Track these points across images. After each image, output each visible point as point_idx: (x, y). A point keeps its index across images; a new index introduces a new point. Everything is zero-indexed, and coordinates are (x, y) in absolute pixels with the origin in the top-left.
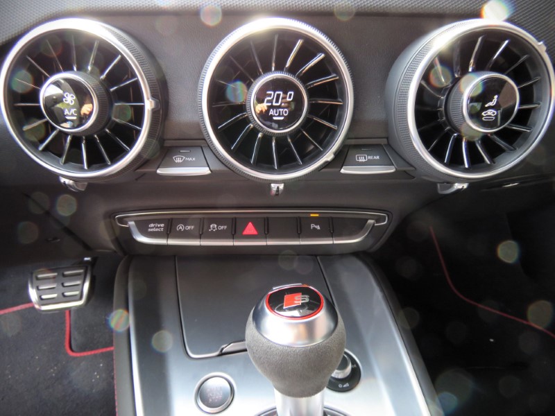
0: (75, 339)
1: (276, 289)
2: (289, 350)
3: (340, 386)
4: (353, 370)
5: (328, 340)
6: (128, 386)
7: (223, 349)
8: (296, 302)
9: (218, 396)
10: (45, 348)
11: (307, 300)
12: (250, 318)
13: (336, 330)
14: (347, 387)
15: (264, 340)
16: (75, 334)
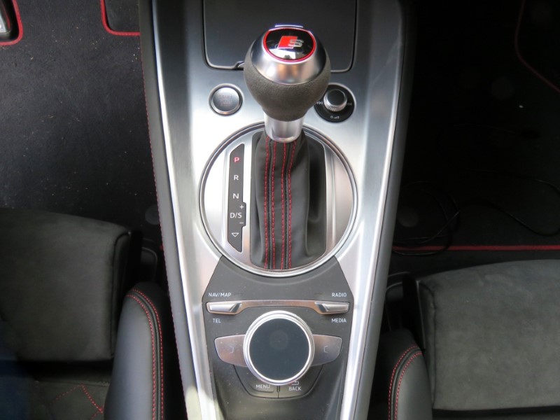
0: (110, 16)
1: (278, 27)
2: (273, 84)
3: (332, 117)
4: (347, 107)
5: (312, 82)
6: (153, 79)
7: (238, 64)
8: (290, 45)
9: (228, 103)
10: (83, 20)
11: (300, 46)
12: (250, 50)
13: (321, 75)
14: (337, 119)
15: (256, 72)
16: (110, 12)
